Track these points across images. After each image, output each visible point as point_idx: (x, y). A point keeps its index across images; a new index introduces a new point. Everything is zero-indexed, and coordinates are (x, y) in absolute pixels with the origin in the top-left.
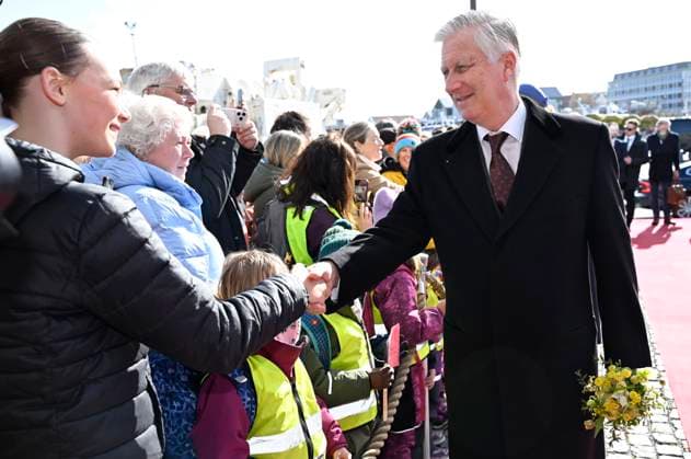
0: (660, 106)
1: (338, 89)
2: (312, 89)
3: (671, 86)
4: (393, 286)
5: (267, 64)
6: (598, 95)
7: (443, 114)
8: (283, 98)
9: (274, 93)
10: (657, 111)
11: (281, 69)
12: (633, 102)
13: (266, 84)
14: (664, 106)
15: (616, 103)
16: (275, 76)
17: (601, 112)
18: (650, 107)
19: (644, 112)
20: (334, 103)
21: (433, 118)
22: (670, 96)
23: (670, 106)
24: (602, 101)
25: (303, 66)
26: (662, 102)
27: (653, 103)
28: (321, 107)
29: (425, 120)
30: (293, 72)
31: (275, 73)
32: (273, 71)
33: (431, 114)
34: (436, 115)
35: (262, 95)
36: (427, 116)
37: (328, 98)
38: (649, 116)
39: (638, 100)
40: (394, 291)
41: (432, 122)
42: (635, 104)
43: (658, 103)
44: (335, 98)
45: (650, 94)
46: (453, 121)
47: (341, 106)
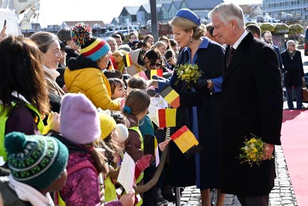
0: (303, 17)
4: (79, 181)
6: (256, 7)
7: (128, 21)
12: (283, 13)
15: (270, 14)
17: (258, 21)
18: (296, 18)
19: (291, 21)
21: (119, 24)
24: (259, 11)
26: (305, 14)
27: (298, 14)
28: (17, 13)
29: (113, 25)
33: (118, 21)
34: (122, 21)
36: (114, 21)
39: (286, 11)
40: (80, 186)
41: (119, 27)
42: (284, 15)
43: (302, 14)
44: (30, 5)
45: (295, 7)
46: (137, 26)
47: (36, 12)
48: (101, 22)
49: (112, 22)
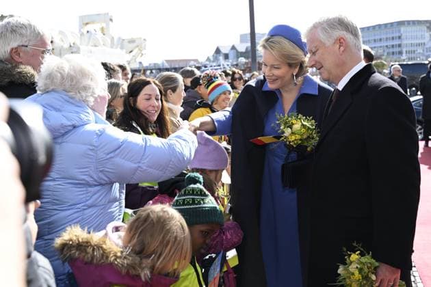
0: (386, 54)
1: (140, 38)
2: (120, 38)
3: (393, 38)
5: (82, 18)
7: (221, 58)
8: (96, 46)
9: (89, 42)
10: (384, 57)
11: (93, 22)
13: (82, 34)
14: (388, 53)
16: (89, 27)
18: (378, 54)
20: (137, 49)
21: (213, 62)
22: (393, 46)
23: (393, 53)
25: (111, 20)
26: (387, 51)
27: (380, 51)
28: (126, 53)
29: (208, 63)
30: (104, 25)
31: (88, 26)
32: (87, 24)
33: (212, 59)
34: (216, 59)
35: (78, 43)
36: (208, 59)
37: (131, 46)
38: (379, 61)
41: (213, 64)
43: (384, 51)
44: (138, 46)
45: (378, 45)
46: (229, 63)
47: (143, 52)
48: (196, 61)
49: (207, 60)
